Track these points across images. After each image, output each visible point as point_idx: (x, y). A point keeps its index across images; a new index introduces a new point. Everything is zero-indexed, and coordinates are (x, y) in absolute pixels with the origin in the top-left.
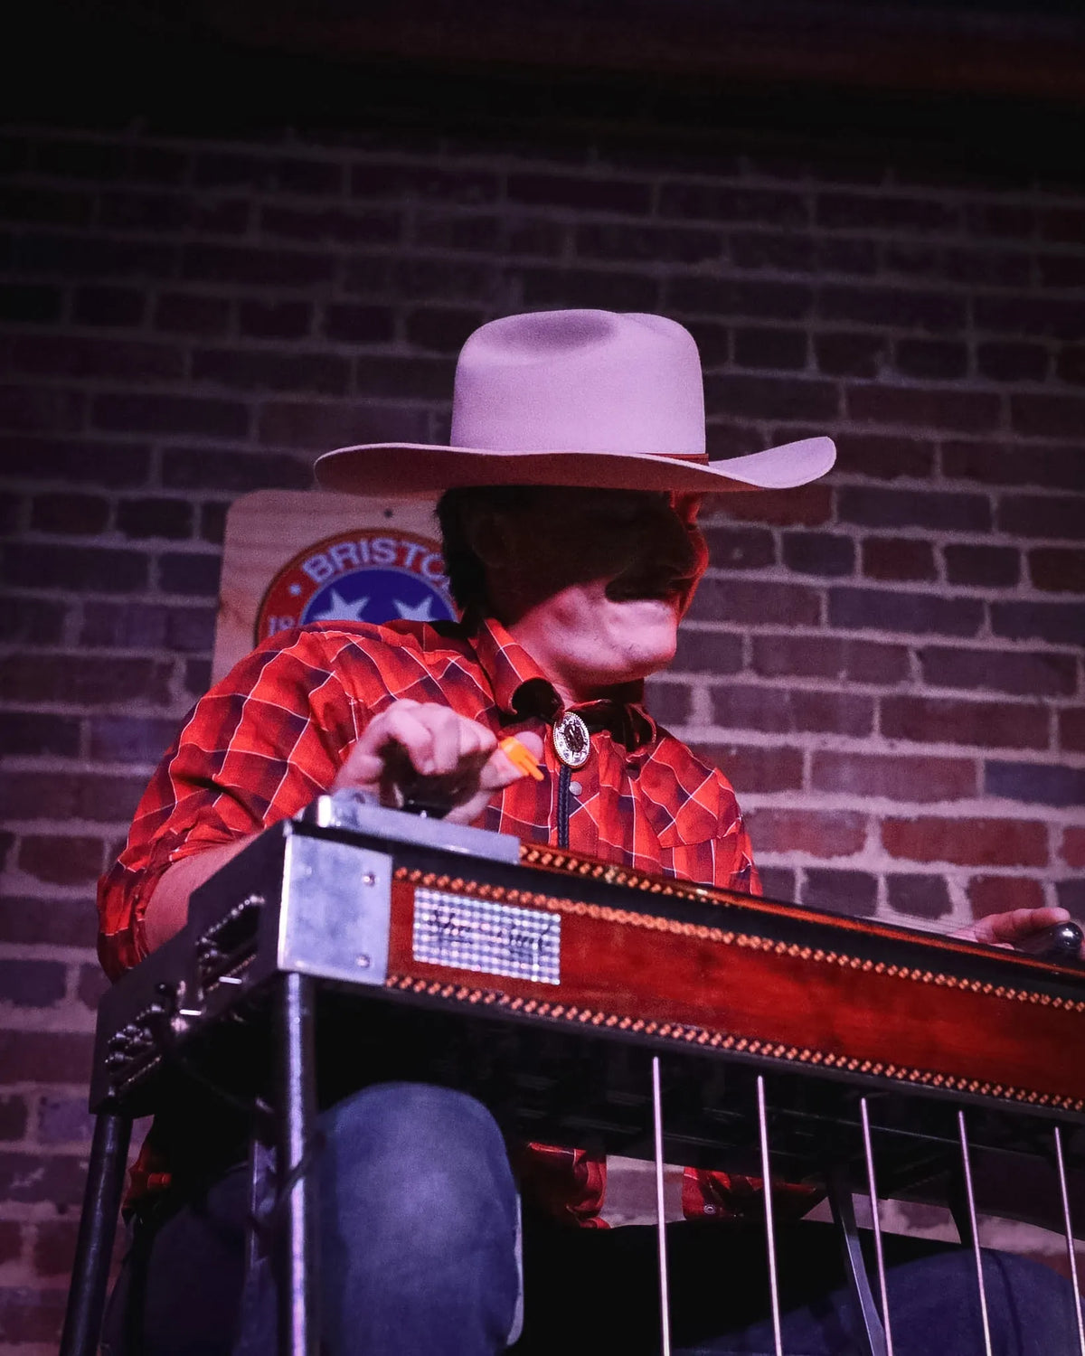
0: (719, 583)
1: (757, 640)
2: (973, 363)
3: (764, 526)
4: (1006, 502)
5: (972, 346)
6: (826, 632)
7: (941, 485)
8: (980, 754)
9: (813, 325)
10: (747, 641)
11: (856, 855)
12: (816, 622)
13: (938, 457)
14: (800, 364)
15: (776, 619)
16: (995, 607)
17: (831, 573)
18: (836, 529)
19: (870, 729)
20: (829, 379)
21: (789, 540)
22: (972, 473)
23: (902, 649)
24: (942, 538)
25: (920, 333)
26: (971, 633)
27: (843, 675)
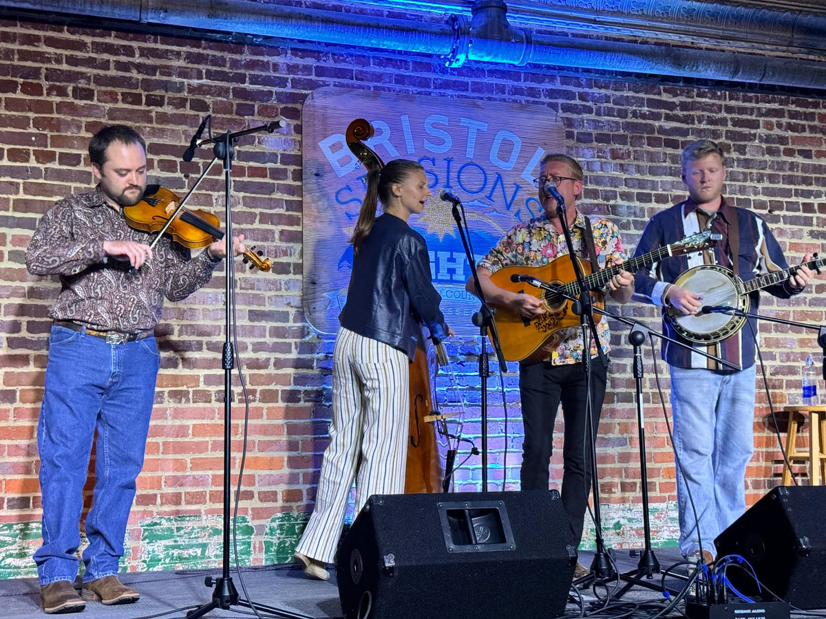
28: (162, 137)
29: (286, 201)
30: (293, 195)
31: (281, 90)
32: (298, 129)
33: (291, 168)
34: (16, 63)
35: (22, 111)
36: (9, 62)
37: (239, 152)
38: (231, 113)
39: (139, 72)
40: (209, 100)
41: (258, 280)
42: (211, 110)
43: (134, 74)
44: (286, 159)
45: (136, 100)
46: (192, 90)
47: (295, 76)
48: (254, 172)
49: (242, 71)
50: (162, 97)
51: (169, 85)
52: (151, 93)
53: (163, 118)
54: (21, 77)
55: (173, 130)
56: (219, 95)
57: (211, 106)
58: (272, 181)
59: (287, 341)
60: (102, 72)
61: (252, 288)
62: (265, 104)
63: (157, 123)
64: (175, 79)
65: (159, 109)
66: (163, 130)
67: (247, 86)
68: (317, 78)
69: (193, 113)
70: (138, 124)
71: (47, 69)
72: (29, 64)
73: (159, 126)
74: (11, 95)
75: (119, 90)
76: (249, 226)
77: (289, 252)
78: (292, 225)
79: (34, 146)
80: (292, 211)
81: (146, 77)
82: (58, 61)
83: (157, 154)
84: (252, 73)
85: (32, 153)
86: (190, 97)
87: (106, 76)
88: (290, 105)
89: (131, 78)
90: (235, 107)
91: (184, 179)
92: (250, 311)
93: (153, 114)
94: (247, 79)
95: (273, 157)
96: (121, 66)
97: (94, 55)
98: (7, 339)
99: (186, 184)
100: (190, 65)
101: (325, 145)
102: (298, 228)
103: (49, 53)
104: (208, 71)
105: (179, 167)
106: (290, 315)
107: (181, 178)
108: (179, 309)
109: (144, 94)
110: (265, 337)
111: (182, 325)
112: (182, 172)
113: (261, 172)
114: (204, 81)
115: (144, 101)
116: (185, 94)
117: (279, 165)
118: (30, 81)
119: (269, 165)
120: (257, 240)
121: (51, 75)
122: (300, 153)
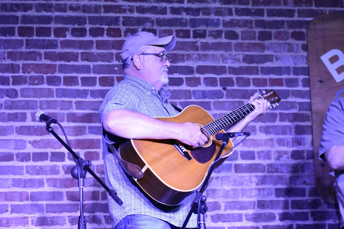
0: (32, 89)
1: (40, 102)
2: (88, 33)
3: (42, 75)
4: (94, 66)
5: (88, 29)
6: (55, 99)
7: (80, 63)
8: (87, 125)
9: (53, 25)
10: (38, 102)
11: (61, 148)
12: (53, 97)
13: (80, 57)
14: (50, 36)
15: (44, 96)
16: (91, 91)
17: (56, 85)
18: (57, 74)
19: (64, 120)
20: (56, 38)
21: (47, 78)
22: (87, 60)
23: (71, 102)
24: (80, 76)
25: (76, 26)
26: (86, 98)
27: (59, 108)
28: (205, 61)
29: (299, 103)
30: (303, 98)
31: (290, 19)
32: (305, 48)
33: (301, 77)
34: (103, 14)
35: (108, 49)
36: (97, 15)
37: (262, 68)
38: (254, 39)
39: (188, 14)
40: (238, 30)
41: (281, 165)
42: (240, 38)
43: (185, 16)
44: (297, 71)
45: (186, 34)
46: (225, 24)
47: (300, 8)
48: (274, 82)
49: (261, 7)
50: (205, 31)
51: (209, 22)
52: (197, 29)
53: (206, 47)
54: (106, 25)
55: (213, 55)
56: (245, 26)
57: (240, 35)
58: (287, 88)
59: (305, 211)
60: (161, 17)
61: (277, 172)
62: (279, 30)
63: (202, 50)
64: (213, 17)
65: (203, 40)
66: (206, 56)
67: (266, 18)
68: (316, 8)
69: (226, 41)
70: (188, 53)
71: (123, 17)
72: (111, 15)
73: (203, 53)
74: (100, 38)
75: (174, 29)
76: (272, 124)
77: (303, 142)
78: (304, 121)
79: (117, 74)
80: (303, 110)
81: (192, 17)
82: (131, 11)
83: (202, 73)
84: (269, 8)
85: (115, 79)
86: (225, 29)
87: (164, 19)
88: (297, 30)
89: (182, 19)
90: (257, 35)
91: (223, 91)
92: (276, 189)
93: (199, 44)
94: (265, 13)
95: (287, 70)
96: (175, 11)
97: (156, 5)
98: (105, 216)
99: (225, 94)
100: (223, 6)
101: (325, 58)
102: (309, 124)
103: (124, 6)
104: (237, 9)
105: (219, 83)
106: (306, 190)
107: (221, 91)
108: (224, 190)
109: (192, 29)
110: (288, 208)
111: (227, 202)
112: (221, 85)
113: (279, 82)
114: (235, 17)
115: (192, 35)
116: (221, 28)
117: (292, 76)
118: (112, 27)
119: (284, 77)
120: (278, 134)
121: (127, 21)
122: (307, 66)
